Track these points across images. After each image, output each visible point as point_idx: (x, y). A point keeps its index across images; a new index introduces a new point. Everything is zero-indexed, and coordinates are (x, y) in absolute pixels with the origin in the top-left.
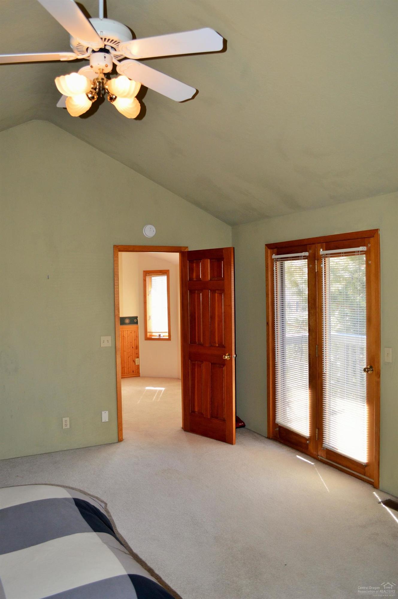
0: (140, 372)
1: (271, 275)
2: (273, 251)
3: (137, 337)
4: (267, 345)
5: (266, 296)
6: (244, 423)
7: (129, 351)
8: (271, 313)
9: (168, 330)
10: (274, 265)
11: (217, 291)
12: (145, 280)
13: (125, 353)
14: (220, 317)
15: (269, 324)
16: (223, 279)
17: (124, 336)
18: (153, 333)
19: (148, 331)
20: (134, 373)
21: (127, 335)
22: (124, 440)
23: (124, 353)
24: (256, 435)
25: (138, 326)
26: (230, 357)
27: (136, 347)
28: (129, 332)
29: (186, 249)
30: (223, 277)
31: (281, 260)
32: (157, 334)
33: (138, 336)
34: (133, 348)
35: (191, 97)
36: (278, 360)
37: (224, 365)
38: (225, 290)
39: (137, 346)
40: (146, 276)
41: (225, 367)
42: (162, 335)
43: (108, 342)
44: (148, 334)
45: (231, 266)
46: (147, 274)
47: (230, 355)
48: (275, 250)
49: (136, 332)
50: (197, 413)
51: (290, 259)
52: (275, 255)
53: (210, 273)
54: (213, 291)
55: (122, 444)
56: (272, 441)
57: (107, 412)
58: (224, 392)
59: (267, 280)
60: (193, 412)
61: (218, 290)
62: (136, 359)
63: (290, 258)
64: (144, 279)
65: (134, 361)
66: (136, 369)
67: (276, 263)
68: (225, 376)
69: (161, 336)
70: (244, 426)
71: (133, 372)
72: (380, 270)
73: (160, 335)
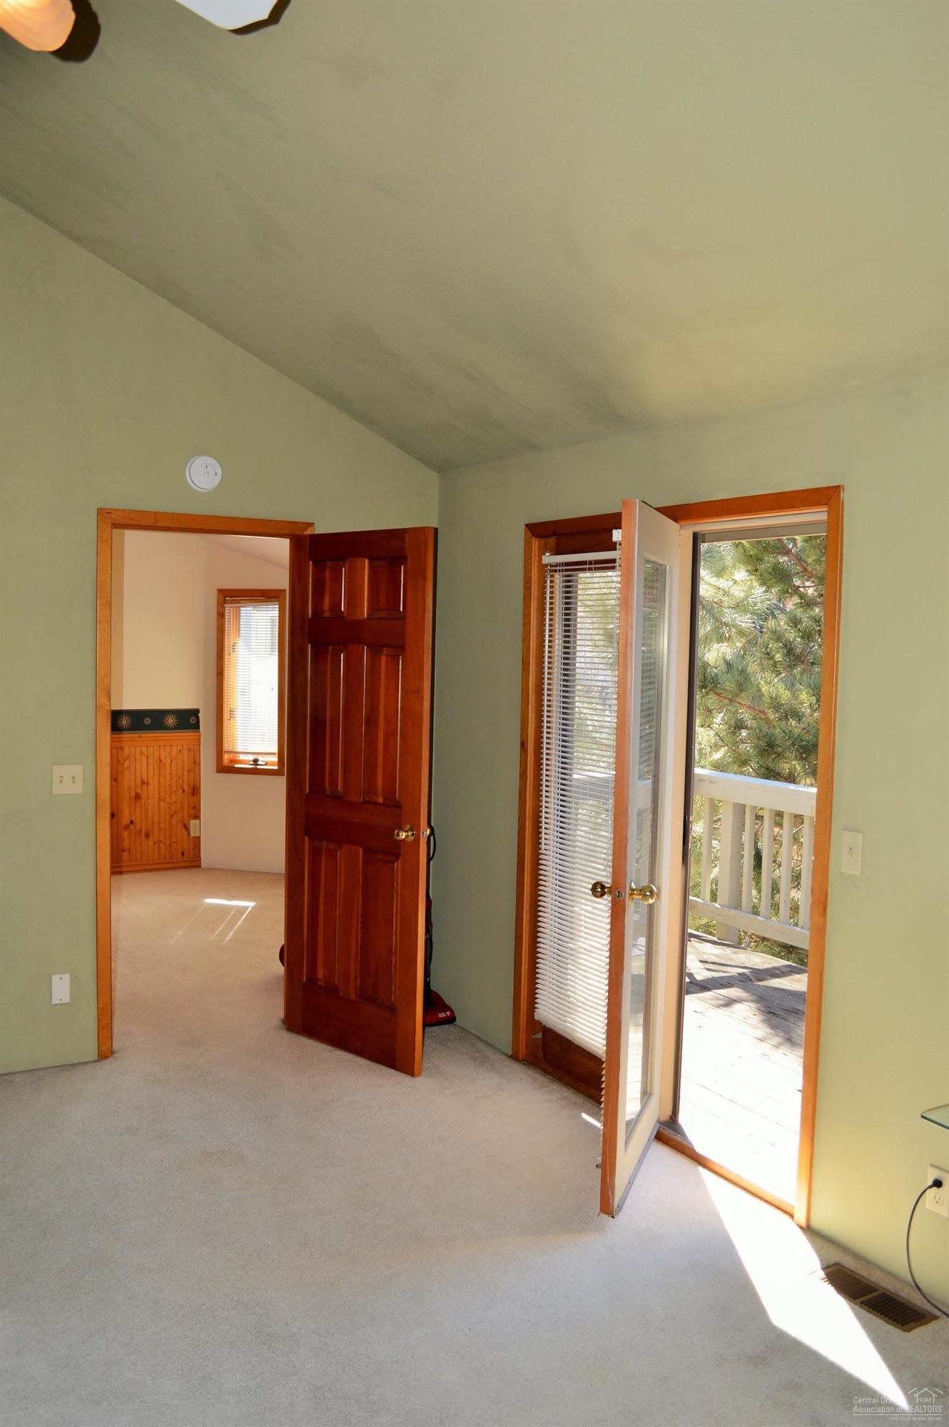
0: (202, 855)
1: (537, 610)
2: (546, 544)
3: (195, 763)
4: (519, 802)
5: (523, 669)
6: (452, 1012)
7: (174, 800)
8: (534, 714)
9: (279, 747)
10: (546, 582)
11: (385, 649)
12: (221, 615)
13: (162, 803)
14: (390, 722)
15: (527, 746)
16: (402, 617)
17: (161, 761)
18: (240, 755)
19: (226, 748)
20: (185, 857)
21: (168, 757)
22: (116, 1055)
23: (159, 804)
24: (482, 1046)
25: (200, 736)
26: (413, 835)
27: (194, 790)
28: (174, 748)
29: (307, 528)
30: (401, 610)
31: (567, 570)
32: (251, 758)
33: (198, 762)
34: (184, 791)
35: (264, 15)
36: (546, 847)
37: (397, 856)
38: (407, 647)
39: (194, 787)
40: (225, 603)
41: (400, 861)
42: (262, 760)
43: (74, 782)
44: (226, 757)
45: (425, 579)
46: (227, 598)
47: (415, 828)
48: (552, 541)
49: (195, 750)
50: (323, 984)
51: (590, 566)
52: (551, 555)
53: (369, 598)
54: (376, 649)
55: (108, 1065)
56: (524, 1067)
57: (67, 977)
58: (396, 931)
59: (526, 625)
60: (312, 979)
61: (388, 646)
62: (193, 822)
63: (590, 563)
64: (218, 612)
65: (186, 827)
66: (191, 847)
67: (552, 576)
68: (399, 887)
69: (259, 763)
70: (451, 1020)
71: (183, 854)
72: (840, 605)
73: (256, 761)
